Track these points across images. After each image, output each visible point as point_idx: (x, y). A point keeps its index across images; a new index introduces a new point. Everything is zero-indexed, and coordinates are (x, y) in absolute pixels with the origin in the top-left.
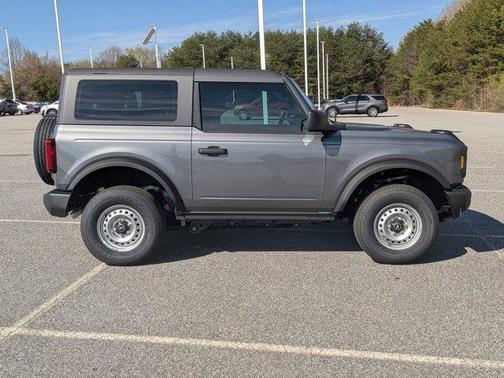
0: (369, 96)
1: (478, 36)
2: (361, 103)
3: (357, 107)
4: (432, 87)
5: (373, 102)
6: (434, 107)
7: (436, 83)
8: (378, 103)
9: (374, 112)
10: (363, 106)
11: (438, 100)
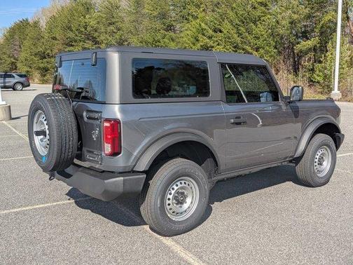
0: (14, 74)
1: (71, 35)
2: (7, 80)
3: (4, 83)
4: (39, 68)
5: (17, 79)
6: (43, 83)
7: (42, 65)
8: (22, 80)
9: (19, 87)
10: (9, 82)
11: (45, 78)
